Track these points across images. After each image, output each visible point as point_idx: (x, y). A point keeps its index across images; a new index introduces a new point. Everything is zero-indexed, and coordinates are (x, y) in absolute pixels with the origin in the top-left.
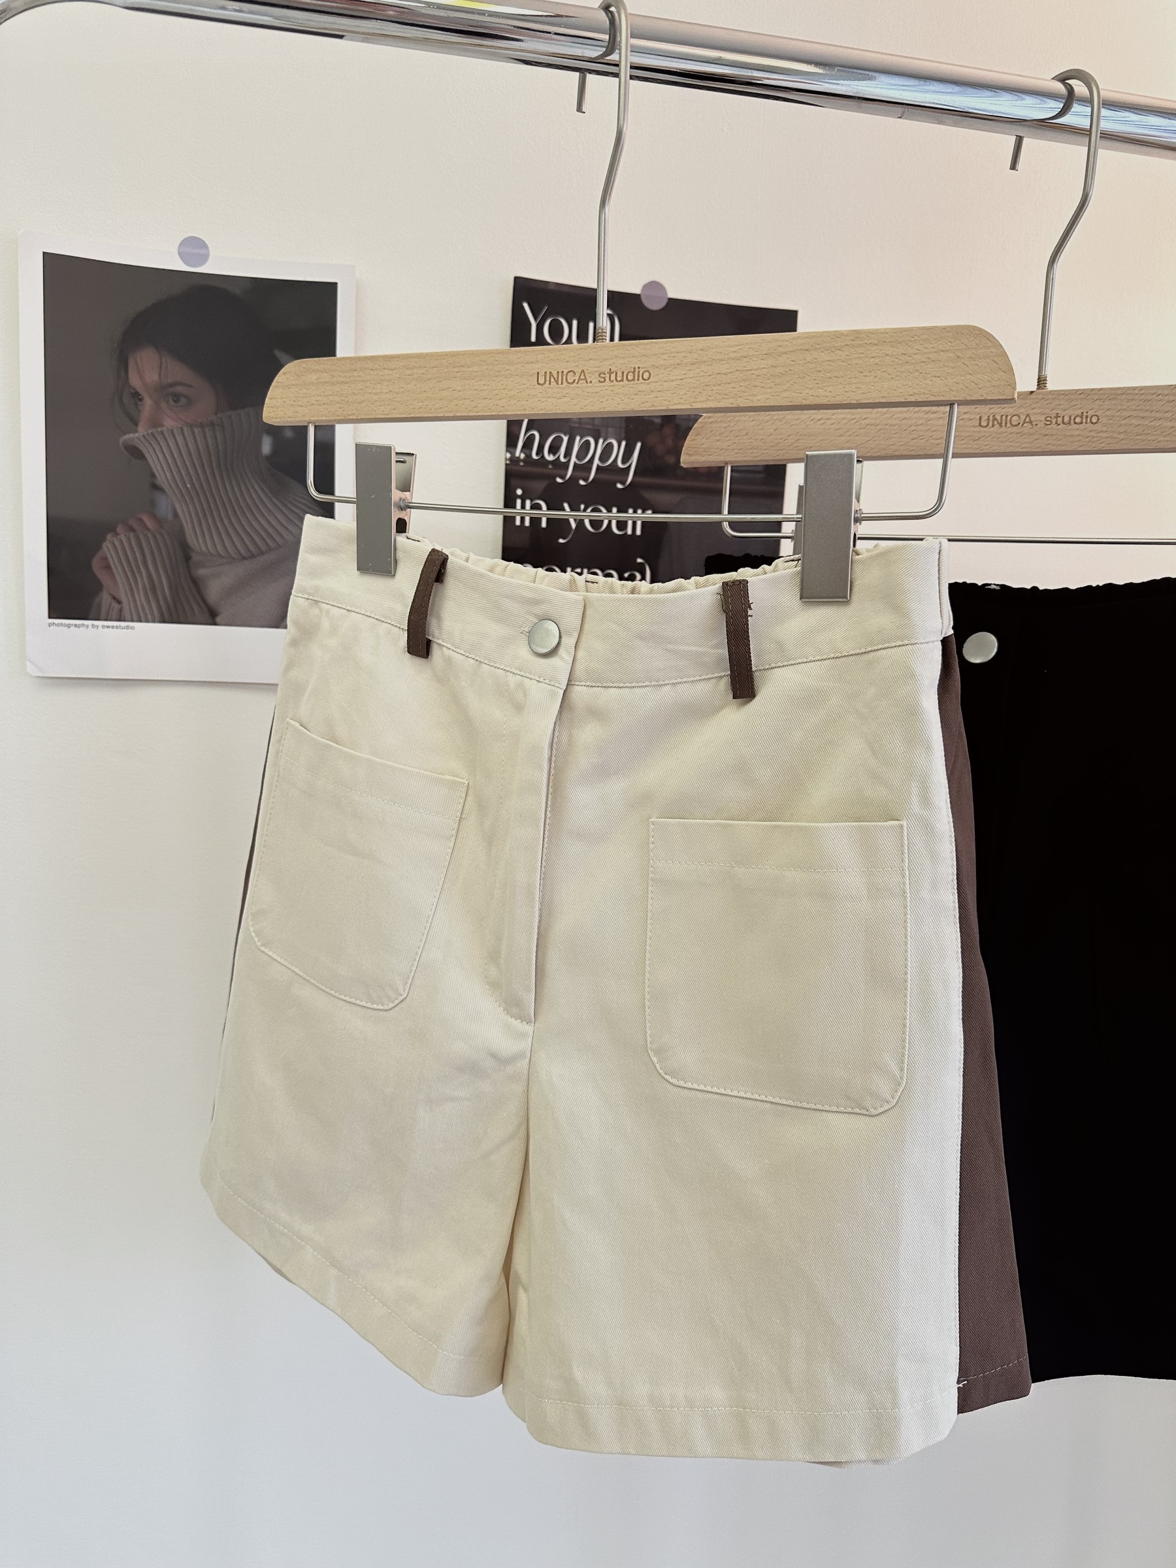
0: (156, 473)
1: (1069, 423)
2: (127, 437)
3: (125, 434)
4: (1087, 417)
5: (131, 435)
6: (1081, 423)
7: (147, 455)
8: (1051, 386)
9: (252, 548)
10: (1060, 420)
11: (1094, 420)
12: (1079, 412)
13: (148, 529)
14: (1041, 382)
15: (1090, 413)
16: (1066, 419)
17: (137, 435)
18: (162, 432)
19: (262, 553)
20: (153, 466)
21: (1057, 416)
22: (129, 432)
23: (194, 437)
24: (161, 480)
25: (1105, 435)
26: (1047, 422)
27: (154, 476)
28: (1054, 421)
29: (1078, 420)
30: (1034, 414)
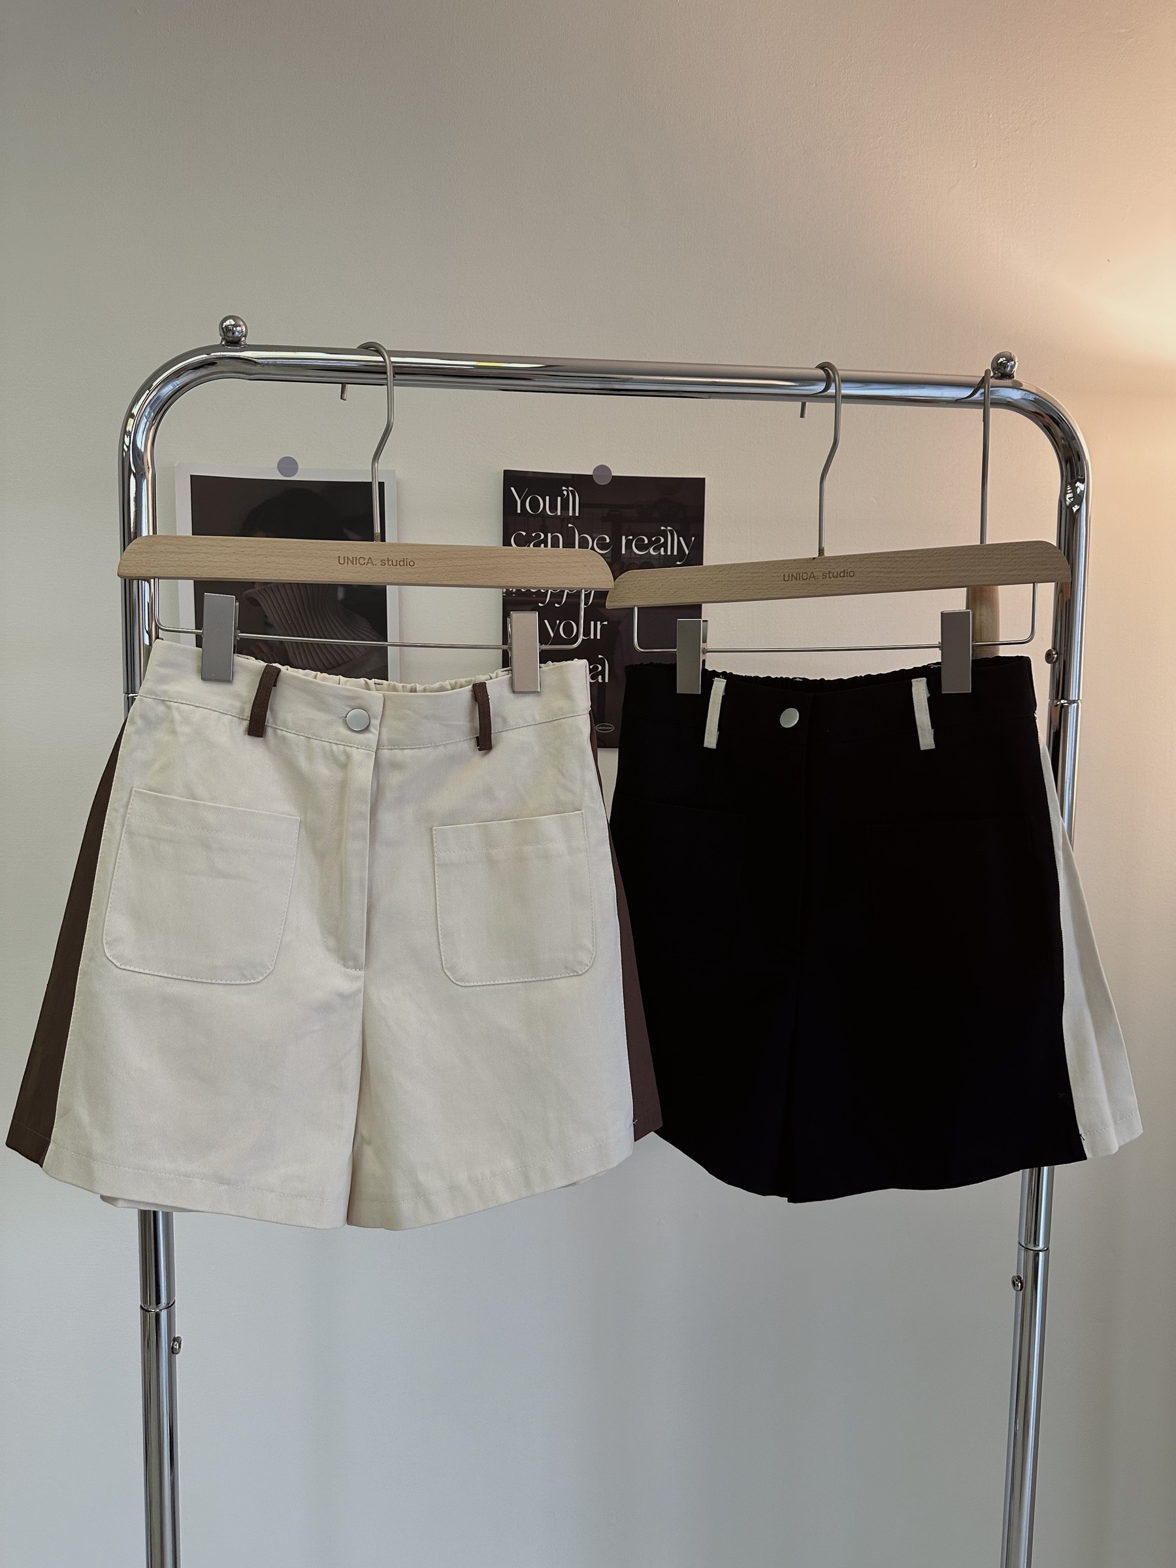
0: (267, 614)
1: (837, 577)
2: (247, 592)
3: (246, 590)
4: (847, 573)
5: (250, 591)
6: (844, 576)
7: (262, 605)
8: (827, 554)
9: (332, 661)
10: (831, 575)
11: (852, 574)
12: (842, 570)
13: (264, 653)
14: (821, 551)
15: (849, 570)
16: (835, 574)
17: (254, 590)
18: (271, 588)
19: (340, 665)
20: (265, 610)
21: (829, 573)
22: (249, 589)
23: (292, 590)
24: (271, 620)
25: (858, 583)
26: (824, 577)
27: (266, 616)
28: (828, 576)
29: (842, 575)
30: (816, 571)
